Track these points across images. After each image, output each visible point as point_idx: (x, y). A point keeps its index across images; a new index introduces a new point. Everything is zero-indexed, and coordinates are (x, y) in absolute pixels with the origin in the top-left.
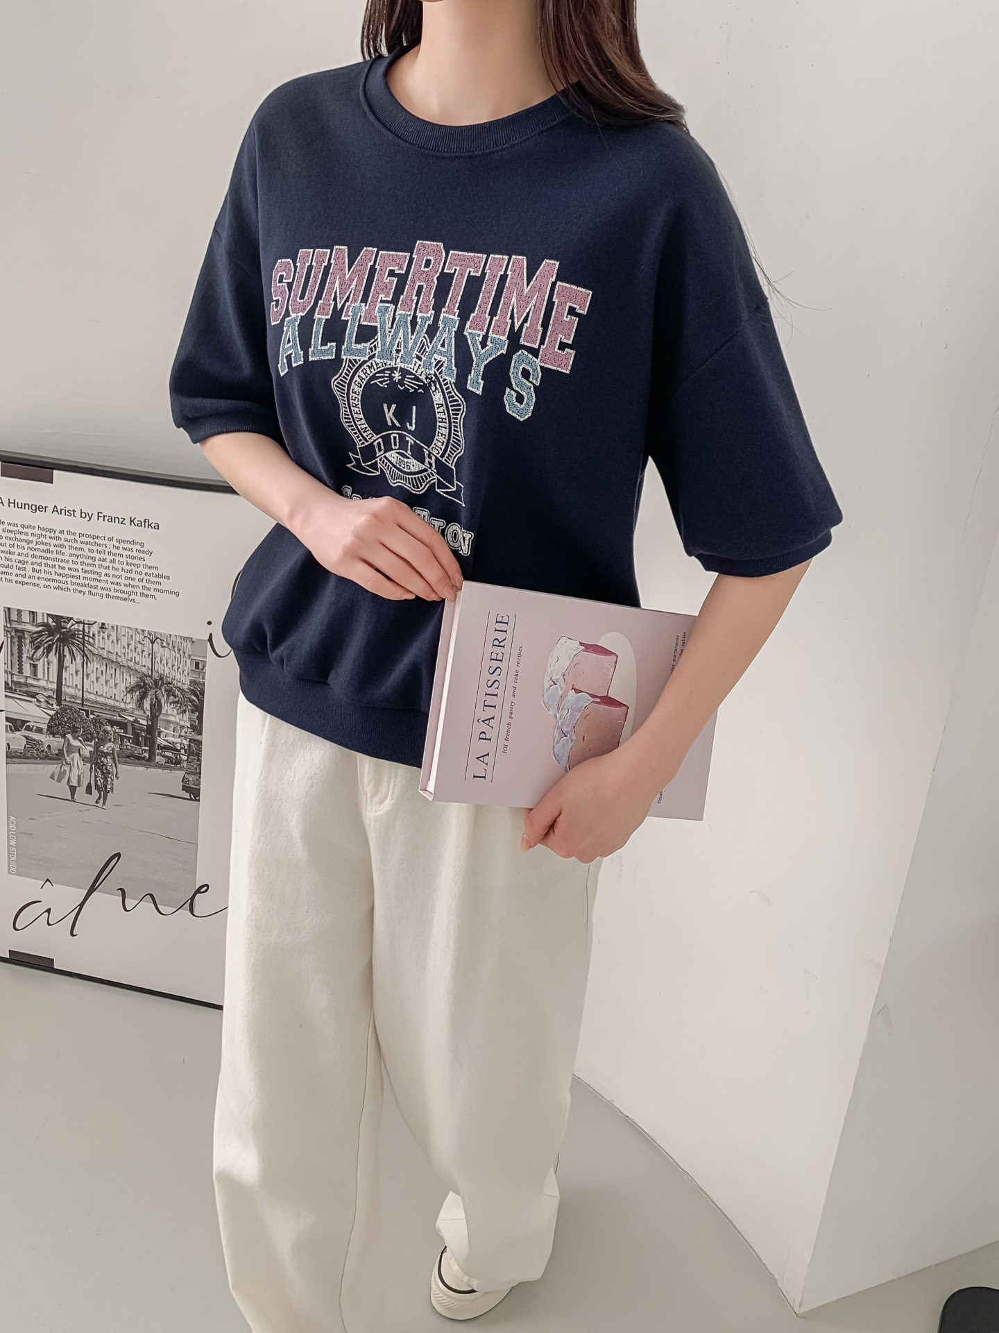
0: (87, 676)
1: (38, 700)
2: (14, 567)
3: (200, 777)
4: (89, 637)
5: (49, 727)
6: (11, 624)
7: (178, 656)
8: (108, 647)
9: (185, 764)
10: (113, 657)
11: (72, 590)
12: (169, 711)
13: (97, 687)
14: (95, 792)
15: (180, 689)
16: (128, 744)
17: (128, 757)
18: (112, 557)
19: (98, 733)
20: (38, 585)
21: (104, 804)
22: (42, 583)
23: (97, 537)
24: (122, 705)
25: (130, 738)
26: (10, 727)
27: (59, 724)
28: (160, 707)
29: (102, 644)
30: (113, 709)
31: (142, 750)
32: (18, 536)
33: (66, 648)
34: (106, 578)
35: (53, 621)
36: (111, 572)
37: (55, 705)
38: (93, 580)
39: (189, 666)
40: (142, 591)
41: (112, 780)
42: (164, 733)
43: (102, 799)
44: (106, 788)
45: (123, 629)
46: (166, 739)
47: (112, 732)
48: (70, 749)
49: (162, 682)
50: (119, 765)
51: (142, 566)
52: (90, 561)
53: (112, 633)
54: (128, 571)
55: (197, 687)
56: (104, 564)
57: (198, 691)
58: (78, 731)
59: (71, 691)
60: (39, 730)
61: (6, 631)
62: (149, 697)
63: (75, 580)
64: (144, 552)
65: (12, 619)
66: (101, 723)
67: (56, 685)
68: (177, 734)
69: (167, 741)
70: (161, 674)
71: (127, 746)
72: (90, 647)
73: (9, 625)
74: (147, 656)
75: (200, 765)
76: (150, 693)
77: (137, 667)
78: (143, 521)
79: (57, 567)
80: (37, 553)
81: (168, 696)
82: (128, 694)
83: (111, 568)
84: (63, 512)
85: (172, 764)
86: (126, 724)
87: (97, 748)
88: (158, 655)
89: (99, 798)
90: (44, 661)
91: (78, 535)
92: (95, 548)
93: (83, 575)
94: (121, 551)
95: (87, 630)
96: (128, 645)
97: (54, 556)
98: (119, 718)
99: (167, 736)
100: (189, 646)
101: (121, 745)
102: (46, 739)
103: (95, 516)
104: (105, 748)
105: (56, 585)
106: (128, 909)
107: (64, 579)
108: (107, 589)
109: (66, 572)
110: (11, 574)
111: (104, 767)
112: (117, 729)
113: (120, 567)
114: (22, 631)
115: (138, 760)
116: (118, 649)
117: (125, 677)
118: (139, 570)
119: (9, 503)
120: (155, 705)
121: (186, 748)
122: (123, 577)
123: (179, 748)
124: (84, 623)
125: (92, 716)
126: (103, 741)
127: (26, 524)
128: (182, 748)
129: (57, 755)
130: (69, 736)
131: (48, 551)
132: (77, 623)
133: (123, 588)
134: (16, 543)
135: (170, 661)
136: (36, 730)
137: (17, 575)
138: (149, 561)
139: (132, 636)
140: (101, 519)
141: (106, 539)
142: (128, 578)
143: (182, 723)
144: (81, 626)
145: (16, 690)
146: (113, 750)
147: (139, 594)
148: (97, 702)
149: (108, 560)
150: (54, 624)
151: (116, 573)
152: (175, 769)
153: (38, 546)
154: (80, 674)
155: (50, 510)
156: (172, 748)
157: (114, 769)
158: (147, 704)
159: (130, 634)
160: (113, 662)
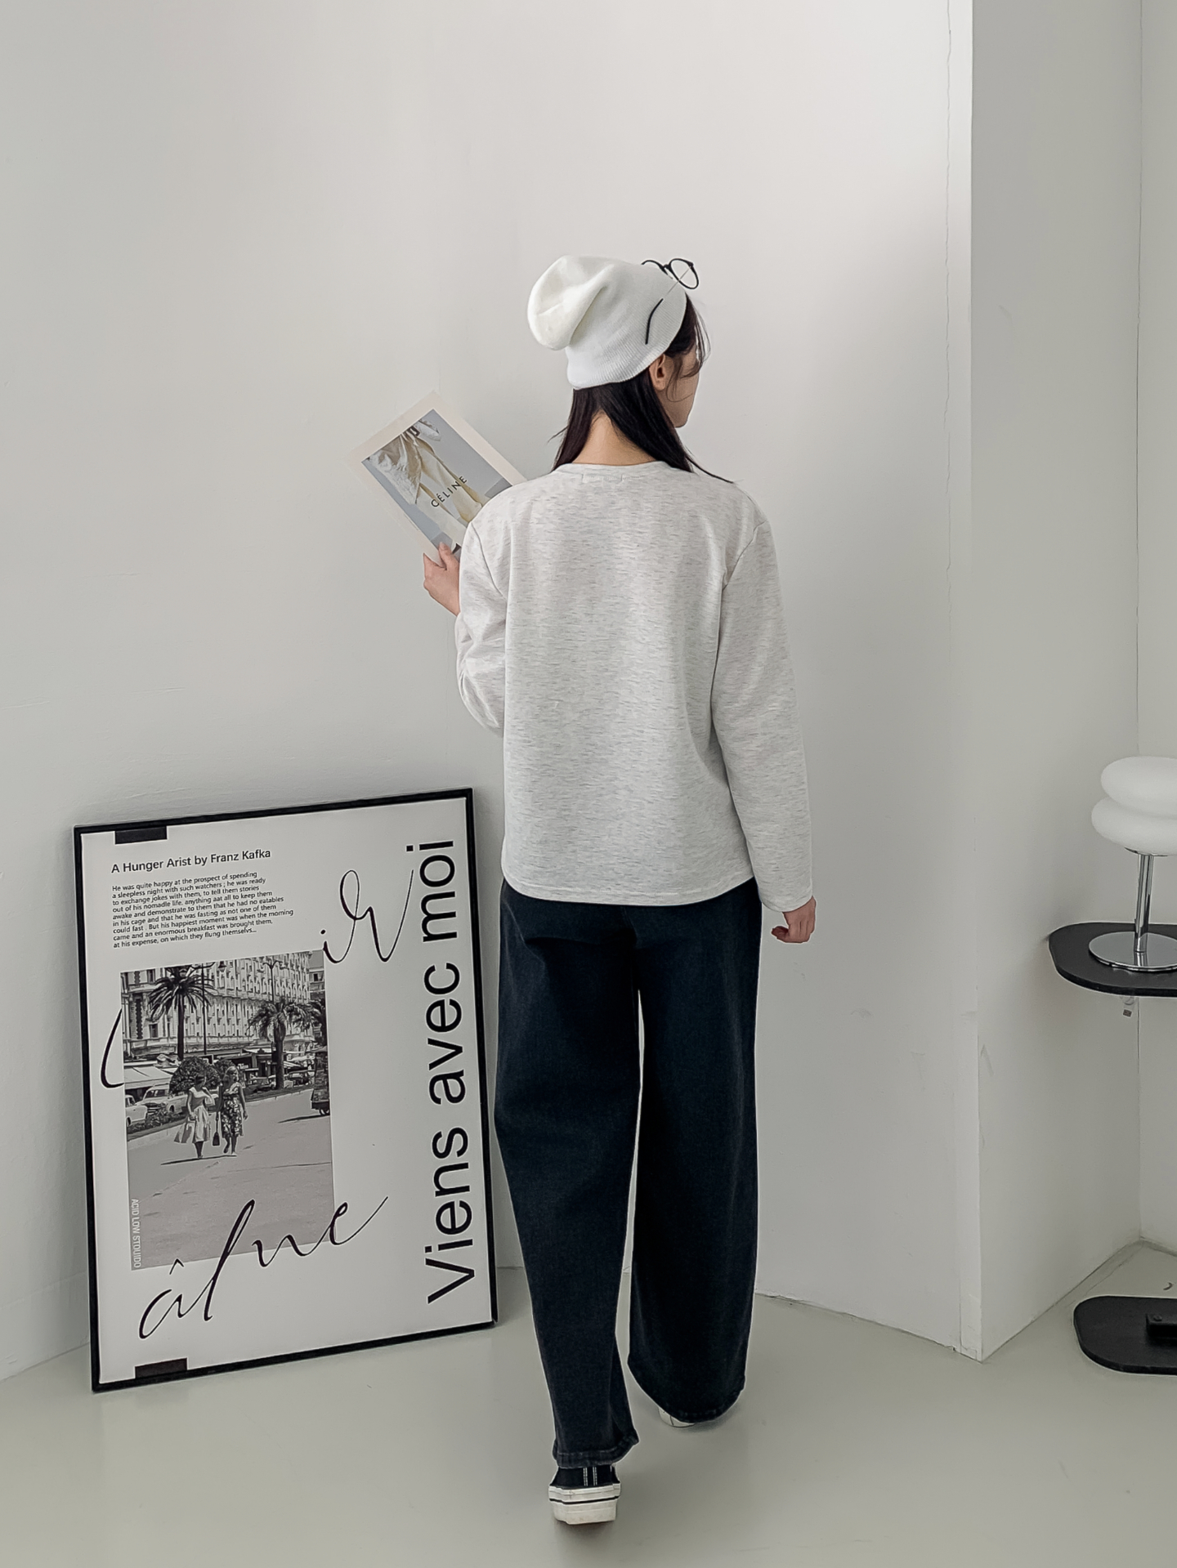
0: (209, 1020)
1: (160, 1062)
2: (131, 929)
3: (328, 1089)
4: (208, 980)
5: (172, 1086)
6: (128, 989)
7: (297, 973)
8: (228, 985)
9: (313, 1080)
10: (233, 994)
11: (189, 937)
12: (293, 1030)
13: (219, 1030)
14: (223, 1141)
15: (300, 1006)
16: (254, 1078)
17: (255, 1091)
18: (227, 894)
19: (222, 1077)
20: (155, 940)
21: (233, 1150)
22: (159, 938)
23: (212, 879)
24: (246, 1040)
25: (254, 1072)
26: (131, 1099)
27: (182, 1080)
28: (284, 1029)
29: (223, 983)
30: (237, 1046)
31: (269, 1079)
32: (135, 897)
33: (186, 998)
34: (222, 916)
35: (172, 974)
36: (227, 909)
37: (177, 1061)
38: (209, 921)
39: (309, 980)
40: (257, 919)
41: (240, 1121)
42: (290, 1055)
43: (231, 1146)
44: (234, 1132)
45: (242, 962)
46: (293, 1060)
47: (237, 1072)
48: (195, 1102)
49: (284, 1004)
50: (246, 1104)
51: (256, 895)
52: (206, 904)
53: (231, 970)
54: (243, 904)
55: (317, 998)
56: (220, 903)
57: (319, 1002)
58: (201, 1082)
59: (193, 1041)
60: (161, 1093)
61: (123, 998)
62: (272, 1023)
63: (190, 927)
64: (257, 881)
65: (130, 983)
66: (224, 1065)
67: (177, 1040)
68: (302, 1052)
69: (293, 1062)
70: (282, 996)
71: (253, 1081)
72: (210, 991)
73: (126, 991)
74: (267, 982)
75: (327, 1077)
76: (273, 1018)
77: (258, 996)
78: (254, 852)
79: (174, 918)
80: (152, 910)
81: (291, 1016)
82: (251, 1027)
83: (226, 905)
84: (178, 863)
85: (300, 1084)
86: (250, 1058)
87: (222, 1093)
88: (278, 979)
89: (228, 1146)
90: (164, 1019)
91: (193, 881)
92: (210, 890)
93: (198, 919)
94: (235, 886)
95: (205, 974)
96: (248, 978)
97: (171, 907)
98: (243, 1054)
99: (295, 1056)
100: (306, 958)
101: (247, 1081)
102: (169, 1101)
103: (210, 859)
104: (231, 1090)
105: (174, 935)
106: (265, 1263)
107: (182, 928)
108: (224, 927)
109: (184, 920)
110: (128, 937)
111: (231, 1111)
112: (242, 1066)
113: (235, 901)
114: (141, 994)
115: (266, 1091)
116: (238, 984)
117: (246, 1010)
118: (253, 900)
119: (125, 867)
120: (278, 1029)
121: (313, 1063)
122: (239, 911)
123: (306, 1066)
124: (203, 968)
125: (215, 1061)
126: (227, 1084)
127: (142, 884)
128: (308, 1065)
129: (180, 1114)
130: (193, 1089)
131: (165, 904)
132: (195, 969)
133: (239, 921)
134: (132, 904)
135: (290, 981)
136: (157, 1094)
137: (134, 937)
138: (262, 888)
139: (251, 967)
140: (215, 860)
141: (221, 878)
142: (243, 910)
143: (307, 1039)
144: (200, 970)
145: (135, 1058)
146: (239, 1089)
147: (255, 923)
148: (220, 1045)
149: (223, 899)
150: (173, 977)
151: (231, 908)
152: (303, 1089)
153: (155, 902)
154: (201, 1020)
155: (165, 865)
156: (299, 1068)
157: (241, 1109)
158: (270, 1031)
159: (249, 965)
160: (233, 998)
